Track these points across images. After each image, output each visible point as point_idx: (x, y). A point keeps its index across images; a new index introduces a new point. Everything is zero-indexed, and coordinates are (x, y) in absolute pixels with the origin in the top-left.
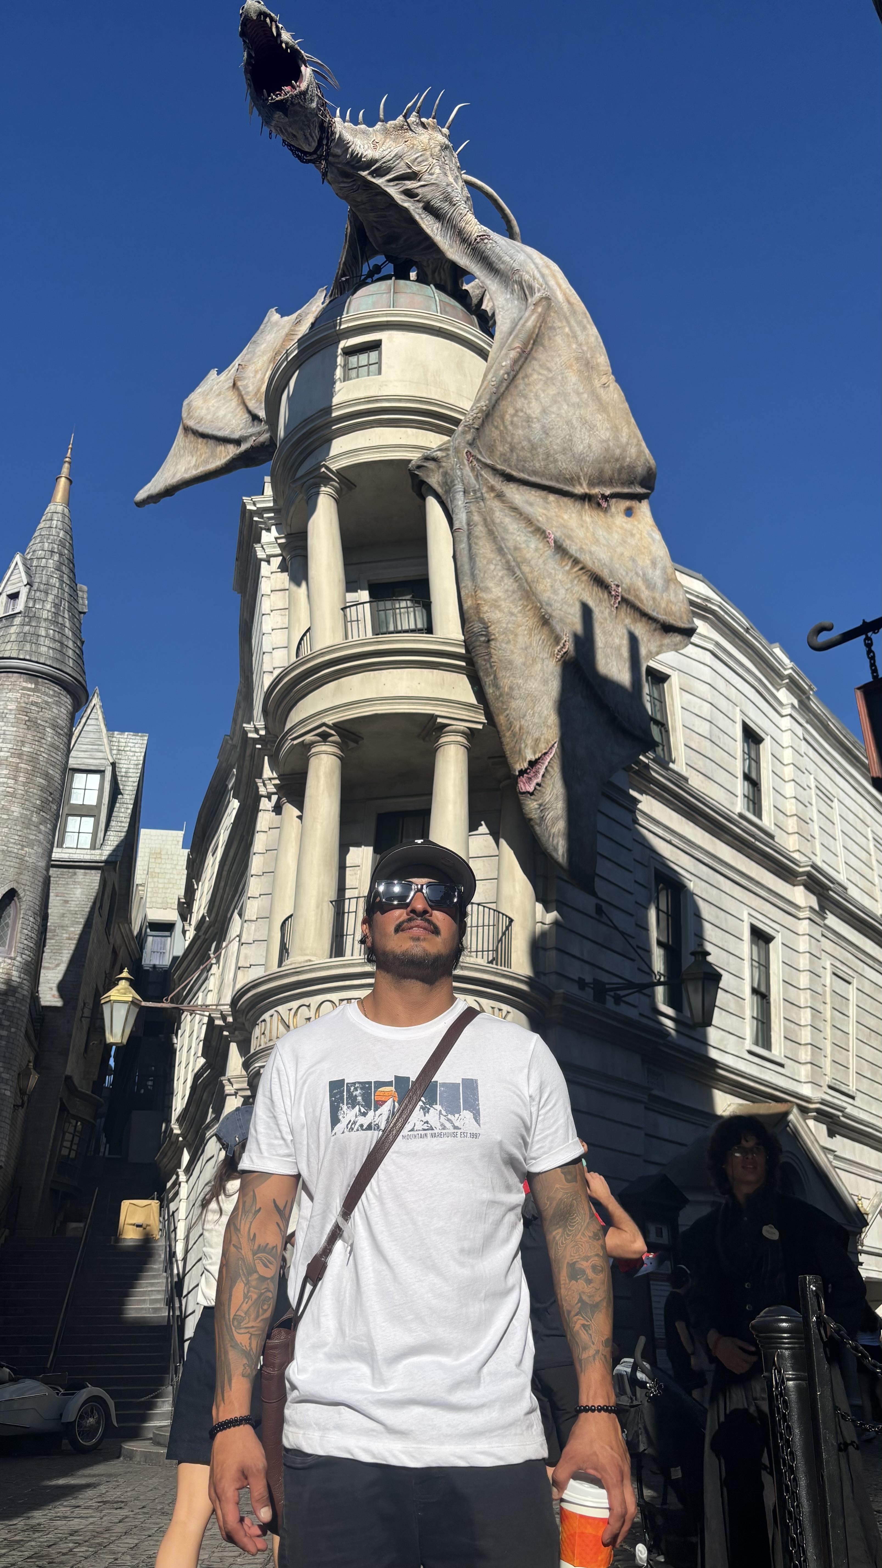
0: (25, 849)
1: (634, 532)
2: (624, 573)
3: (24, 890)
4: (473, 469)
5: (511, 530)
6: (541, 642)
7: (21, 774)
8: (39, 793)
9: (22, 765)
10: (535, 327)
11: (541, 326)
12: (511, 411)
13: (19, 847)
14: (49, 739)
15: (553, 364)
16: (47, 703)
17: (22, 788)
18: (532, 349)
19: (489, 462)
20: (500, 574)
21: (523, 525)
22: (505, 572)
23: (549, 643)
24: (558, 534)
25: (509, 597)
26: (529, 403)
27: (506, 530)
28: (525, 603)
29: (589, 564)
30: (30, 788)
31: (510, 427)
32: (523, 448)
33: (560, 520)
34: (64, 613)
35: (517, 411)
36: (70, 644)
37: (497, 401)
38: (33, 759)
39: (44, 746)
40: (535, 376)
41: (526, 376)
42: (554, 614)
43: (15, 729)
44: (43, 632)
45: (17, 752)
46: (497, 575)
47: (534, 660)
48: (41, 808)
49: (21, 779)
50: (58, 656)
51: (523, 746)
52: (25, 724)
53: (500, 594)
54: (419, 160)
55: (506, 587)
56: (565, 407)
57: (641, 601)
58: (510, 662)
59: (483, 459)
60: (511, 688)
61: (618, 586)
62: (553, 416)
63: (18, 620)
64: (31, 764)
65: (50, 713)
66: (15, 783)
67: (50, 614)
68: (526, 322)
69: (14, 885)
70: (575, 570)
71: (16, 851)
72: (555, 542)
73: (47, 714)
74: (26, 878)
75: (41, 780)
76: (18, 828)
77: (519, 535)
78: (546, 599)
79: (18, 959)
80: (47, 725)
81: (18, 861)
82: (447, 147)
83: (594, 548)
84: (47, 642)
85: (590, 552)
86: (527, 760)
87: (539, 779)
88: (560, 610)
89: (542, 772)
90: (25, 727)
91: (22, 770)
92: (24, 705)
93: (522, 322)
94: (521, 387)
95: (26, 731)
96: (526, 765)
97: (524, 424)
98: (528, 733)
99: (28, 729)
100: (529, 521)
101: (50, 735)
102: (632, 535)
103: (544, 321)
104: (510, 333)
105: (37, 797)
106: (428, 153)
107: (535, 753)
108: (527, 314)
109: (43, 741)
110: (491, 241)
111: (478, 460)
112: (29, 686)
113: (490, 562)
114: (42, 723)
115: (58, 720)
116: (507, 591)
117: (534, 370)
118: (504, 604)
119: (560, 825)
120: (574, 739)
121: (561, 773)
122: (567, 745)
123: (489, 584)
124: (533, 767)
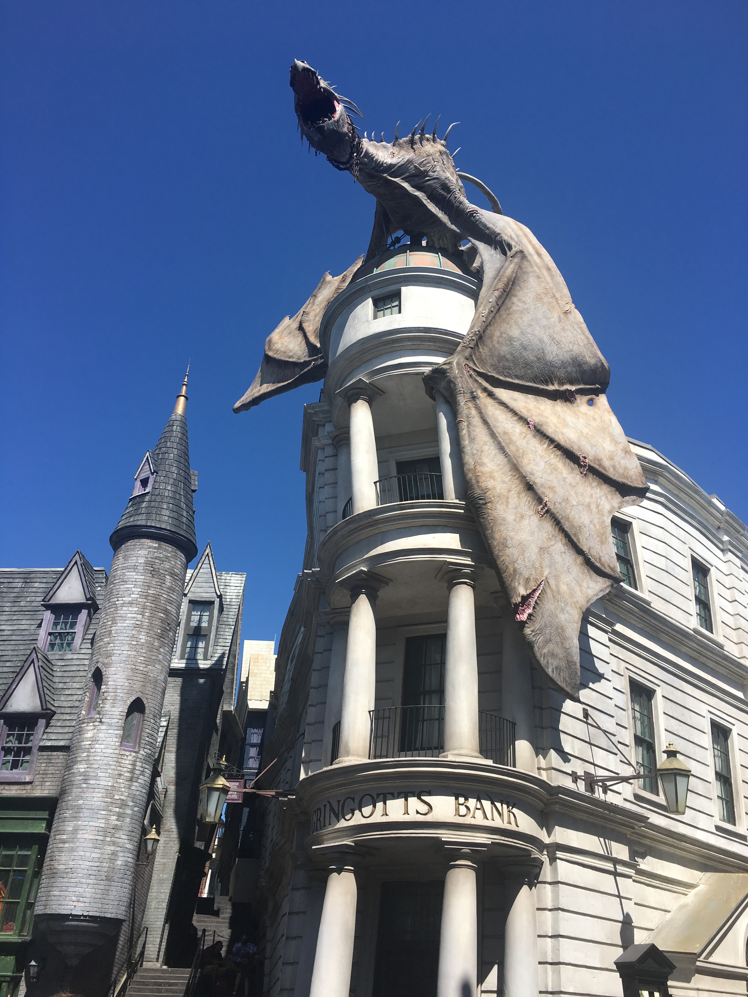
0: (149, 667)
1: (596, 417)
2: (589, 448)
3: (147, 698)
4: (471, 376)
5: (500, 420)
6: (527, 503)
7: (147, 611)
8: (160, 624)
9: (148, 604)
10: (513, 272)
11: (517, 272)
12: (497, 334)
13: (144, 665)
14: (168, 584)
15: (527, 298)
16: (167, 557)
17: (147, 621)
18: (511, 288)
19: (482, 371)
20: (493, 453)
21: (510, 415)
22: (497, 451)
23: (534, 504)
24: (537, 421)
25: (501, 469)
26: (511, 327)
27: (497, 420)
28: (514, 474)
29: (562, 443)
30: (153, 621)
31: (497, 345)
32: (507, 360)
33: (538, 410)
34: (180, 491)
35: (502, 333)
36: (185, 514)
37: (486, 328)
38: (156, 598)
39: (164, 589)
40: (515, 308)
41: (508, 309)
42: (536, 481)
43: (143, 577)
44: (165, 507)
45: (145, 594)
46: (491, 453)
47: (522, 517)
48: (160, 635)
49: (147, 614)
50: (176, 522)
51: (517, 584)
52: (151, 573)
53: (494, 468)
54: (424, 163)
55: (498, 462)
56: (538, 328)
57: (605, 469)
58: (504, 520)
59: (477, 369)
60: (505, 539)
61: (585, 458)
62: (529, 336)
63: (147, 498)
64: (154, 602)
65: (169, 564)
66: (143, 618)
67: (170, 492)
68: (506, 269)
69: (139, 695)
70: (551, 447)
71: (141, 668)
72: (535, 427)
73: (167, 565)
74: (149, 688)
75: (162, 615)
76: (144, 651)
77: (507, 423)
78: (530, 470)
79: (142, 752)
80: (166, 573)
81: (143, 676)
82: (445, 153)
83: (565, 431)
84: (167, 513)
85: (563, 434)
86: (521, 596)
87: (530, 611)
88: (541, 477)
89: (533, 603)
90: (150, 575)
91: (148, 608)
92: (150, 559)
93: (503, 269)
94: (505, 316)
95: (151, 578)
96: (520, 599)
97: (507, 342)
98: (521, 574)
99: (153, 577)
100: (514, 413)
101: (168, 580)
102: (594, 419)
103: (520, 267)
104: (495, 279)
105: (158, 627)
106: (431, 158)
107: (526, 590)
108: (507, 264)
109: (164, 585)
110: (478, 215)
111: (474, 370)
112: (154, 545)
113: (485, 443)
114: (163, 572)
115: (176, 570)
116: (499, 465)
117: (513, 303)
118: (496, 475)
119: (551, 646)
120: (557, 577)
121: (549, 605)
122: (552, 582)
123: (485, 460)
124: (525, 599)
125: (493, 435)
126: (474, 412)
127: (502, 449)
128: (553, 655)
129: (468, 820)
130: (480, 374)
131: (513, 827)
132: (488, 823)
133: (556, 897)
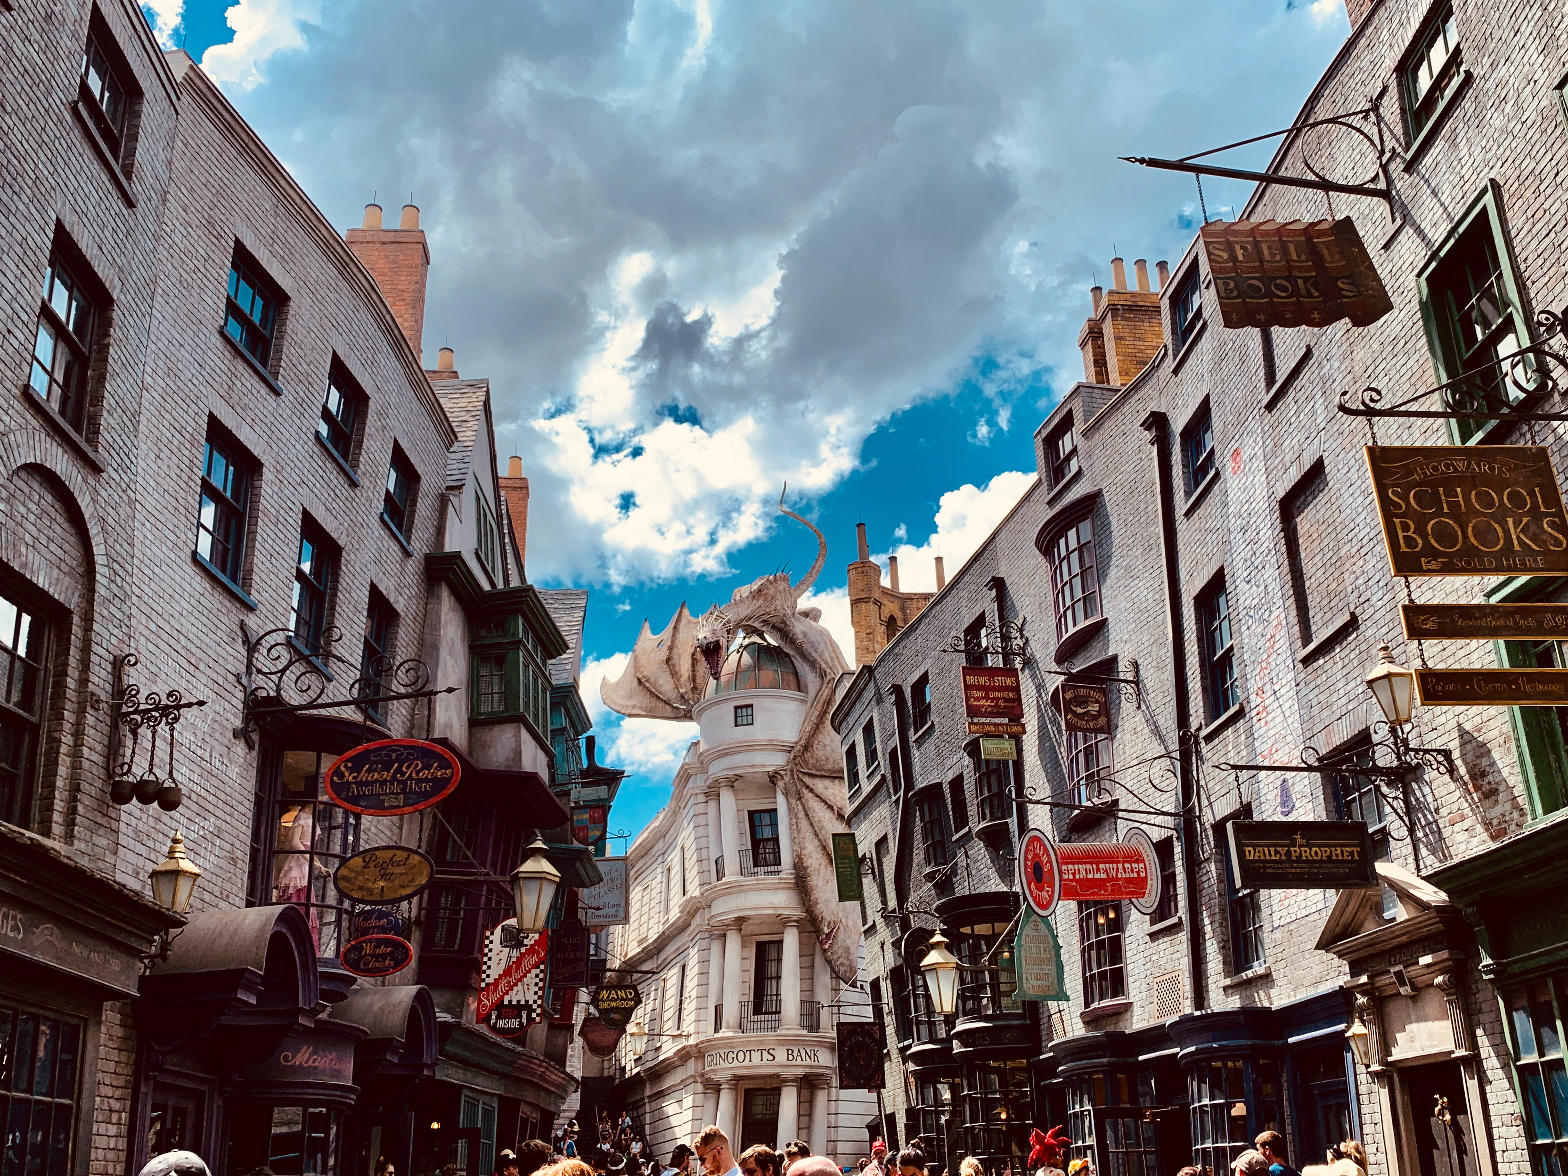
4: (799, 778)
5: (817, 810)
10: (827, 696)
12: (816, 742)
18: (826, 708)
19: (806, 771)
20: (811, 838)
21: (822, 804)
22: (814, 836)
25: (816, 850)
26: (825, 737)
27: (814, 811)
31: (816, 751)
32: (822, 760)
35: (819, 742)
37: (809, 740)
41: (823, 723)
47: (828, 882)
51: (823, 926)
53: (812, 849)
55: (814, 845)
58: (817, 886)
59: (803, 771)
60: (817, 899)
68: (823, 693)
72: (837, 811)
77: (820, 812)
86: (825, 934)
87: (832, 940)
89: (833, 935)
93: (821, 693)
94: (821, 729)
96: (825, 936)
97: (823, 748)
98: (826, 919)
100: (825, 802)
104: (815, 699)
107: (829, 928)
108: (824, 687)
111: (801, 772)
113: (807, 831)
116: (815, 847)
118: (814, 855)
119: (841, 960)
120: (847, 917)
121: (841, 936)
122: (844, 921)
123: (807, 845)
124: (828, 936)
125: (812, 825)
126: (800, 807)
127: (816, 835)
128: (842, 964)
129: (794, 1063)
130: (805, 773)
131: (816, 1063)
132: (804, 1063)
133: (838, 1095)
